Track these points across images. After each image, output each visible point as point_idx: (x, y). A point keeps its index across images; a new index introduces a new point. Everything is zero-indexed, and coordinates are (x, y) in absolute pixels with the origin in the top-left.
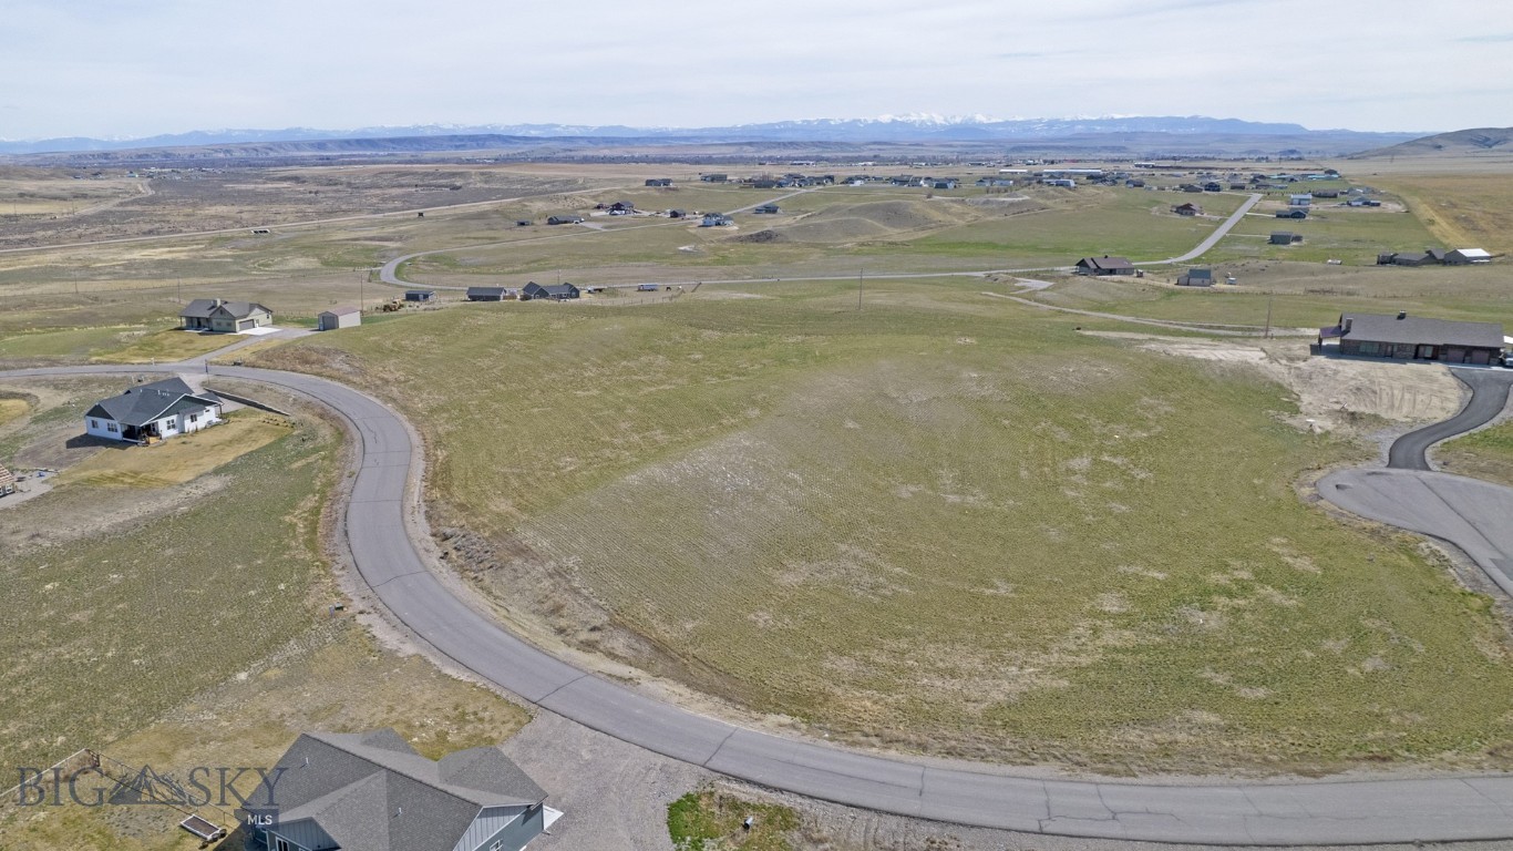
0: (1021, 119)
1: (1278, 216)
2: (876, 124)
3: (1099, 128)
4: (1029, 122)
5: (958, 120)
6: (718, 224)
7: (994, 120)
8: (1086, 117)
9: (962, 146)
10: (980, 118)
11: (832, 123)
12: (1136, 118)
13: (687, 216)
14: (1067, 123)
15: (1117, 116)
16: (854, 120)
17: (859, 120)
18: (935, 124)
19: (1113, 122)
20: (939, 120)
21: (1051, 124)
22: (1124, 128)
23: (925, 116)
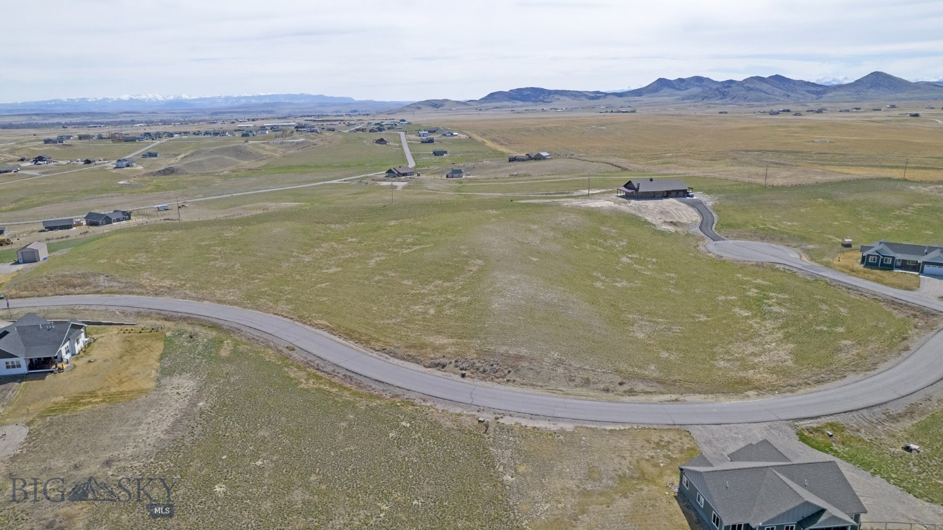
0: (209, 96)
1: (423, 142)
2: (119, 101)
3: (253, 101)
4: (214, 98)
5: (172, 98)
6: (128, 166)
7: (193, 98)
8: (245, 95)
9: (181, 113)
10: (185, 96)
11: (89, 100)
12: (273, 95)
13: (97, 162)
14: (234, 98)
15: (262, 94)
16: (104, 99)
17: (108, 99)
18: (156, 99)
19: (260, 97)
20: (160, 98)
21: (227, 99)
22: (267, 101)
23: (150, 96)
